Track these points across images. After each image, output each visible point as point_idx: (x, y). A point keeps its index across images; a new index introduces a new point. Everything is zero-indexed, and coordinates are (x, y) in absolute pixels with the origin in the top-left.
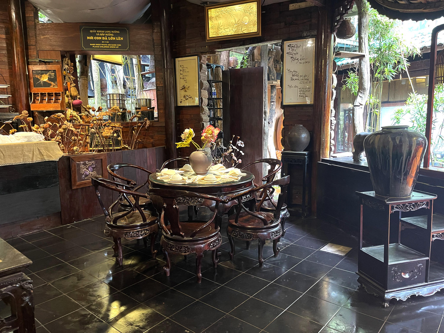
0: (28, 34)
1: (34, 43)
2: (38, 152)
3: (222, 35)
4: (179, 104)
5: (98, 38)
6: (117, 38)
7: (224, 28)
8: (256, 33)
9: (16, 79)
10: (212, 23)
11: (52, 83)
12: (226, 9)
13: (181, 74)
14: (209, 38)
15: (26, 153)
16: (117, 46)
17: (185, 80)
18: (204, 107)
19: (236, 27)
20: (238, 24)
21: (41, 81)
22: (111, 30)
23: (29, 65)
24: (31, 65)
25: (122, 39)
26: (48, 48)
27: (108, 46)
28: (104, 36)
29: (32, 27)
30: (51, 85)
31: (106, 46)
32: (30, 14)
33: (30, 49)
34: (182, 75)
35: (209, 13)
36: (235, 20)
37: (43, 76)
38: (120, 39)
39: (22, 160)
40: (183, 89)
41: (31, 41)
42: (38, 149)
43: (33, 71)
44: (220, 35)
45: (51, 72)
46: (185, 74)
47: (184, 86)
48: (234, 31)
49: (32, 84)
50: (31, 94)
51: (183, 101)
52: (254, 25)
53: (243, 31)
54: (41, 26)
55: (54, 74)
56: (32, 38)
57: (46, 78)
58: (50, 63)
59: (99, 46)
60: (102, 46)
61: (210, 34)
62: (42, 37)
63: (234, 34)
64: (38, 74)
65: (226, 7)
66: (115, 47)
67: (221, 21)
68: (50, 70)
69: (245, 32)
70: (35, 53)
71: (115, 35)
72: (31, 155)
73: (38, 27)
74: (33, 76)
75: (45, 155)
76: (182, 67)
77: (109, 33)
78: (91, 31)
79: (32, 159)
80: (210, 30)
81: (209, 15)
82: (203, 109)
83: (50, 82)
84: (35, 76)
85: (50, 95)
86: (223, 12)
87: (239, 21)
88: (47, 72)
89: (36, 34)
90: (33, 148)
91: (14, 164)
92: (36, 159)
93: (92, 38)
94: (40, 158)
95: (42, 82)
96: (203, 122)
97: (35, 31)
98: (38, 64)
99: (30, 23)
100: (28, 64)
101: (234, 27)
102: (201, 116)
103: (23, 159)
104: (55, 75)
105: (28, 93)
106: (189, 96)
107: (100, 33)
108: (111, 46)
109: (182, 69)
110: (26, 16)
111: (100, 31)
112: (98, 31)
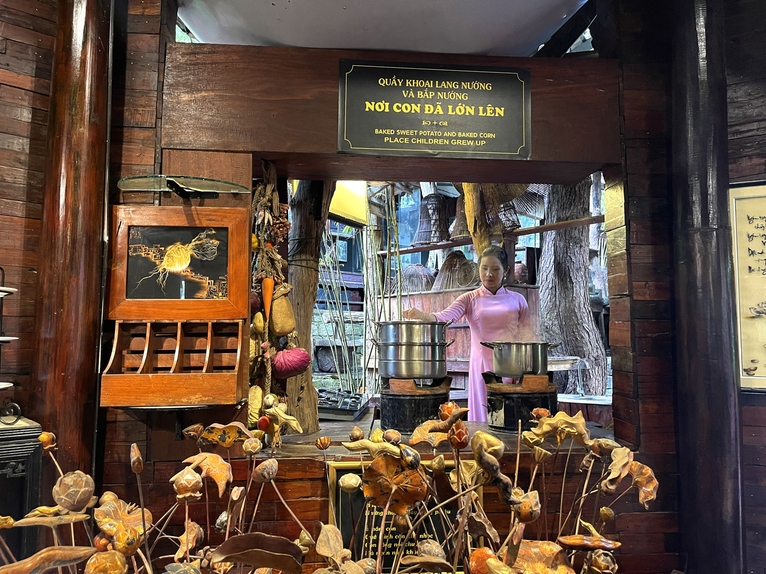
0: (128, 84)
1: (150, 120)
4: (746, 382)
5: (406, 108)
6: (481, 108)
9: (53, 260)
11: (206, 281)
13: (754, 253)
16: (478, 139)
21: (160, 270)
22: (460, 78)
23: (120, 204)
24: (124, 204)
25: (500, 112)
26: (205, 139)
27: (446, 138)
28: (433, 102)
29: (148, 55)
30: (198, 287)
31: (439, 137)
32: (146, 7)
33: (130, 142)
34: (758, 257)
37: (171, 249)
38: (494, 111)
41: (140, 112)
43: (132, 232)
45: (208, 236)
49: (118, 286)
50: (110, 325)
51: (760, 366)
54: (187, 54)
55: (217, 242)
56: (143, 101)
57: (180, 261)
58: (207, 201)
59: (410, 137)
60: (422, 137)
62: (185, 97)
64: (151, 243)
66: (471, 143)
68: (203, 229)
70: (149, 159)
71: (476, 99)
73: (175, 58)
74: (129, 248)
76: (760, 222)
78: (383, 82)
84: (135, 250)
85: (192, 330)
88: (189, 233)
89: (161, 84)
93: (383, 107)
95: (161, 276)
97: (161, 72)
98: (157, 202)
100: (115, 200)
104: (223, 249)
105: (95, 323)
108: (457, 138)
109: (758, 232)
111: (418, 83)
112: (408, 83)
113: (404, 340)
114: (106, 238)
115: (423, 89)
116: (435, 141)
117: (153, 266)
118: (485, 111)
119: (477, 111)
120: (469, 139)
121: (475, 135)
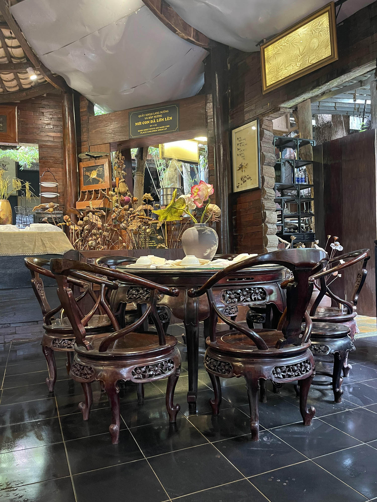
1: (86, 139)
2: (41, 243)
3: (283, 78)
4: (236, 190)
5: (146, 123)
6: (166, 118)
7: (285, 67)
8: (330, 57)
10: (270, 66)
11: (101, 179)
12: (286, 40)
13: (238, 149)
14: (266, 87)
15: (27, 244)
16: (165, 128)
17: (243, 155)
18: (266, 189)
19: (301, 60)
20: (303, 54)
22: (160, 110)
24: (81, 162)
25: (171, 118)
26: (99, 141)
27: (156, 129)
28: (153, 119)
30: (99, 181)
31: (154, 130)
32: (83, 110)
33: (82, 146)
34: (240, 150)
35: (265, 53)
36: (299, 50)
37: (92, 172)
38: (169, 118)
39: (20, 250)
40: (240, 168)
41: (84, 137)
42: (42, 240)
43: (84, 168)
44: (281, 79)
45: (100, 167)
46: (242, 148)
47: (241, 165)
48: (299, 66)
49: (82, 183)
50: (80, 192)
51: (240, 185)
52: (326, 47)
53: (311, 61)
55: (102, 169)
56: (85, 134)
57: (95, 175)
58: (99, 158)
59: (147, 131)
60: (150, 130)
61: (267, 82)
62: (94, 131)
63: (299, 70)
65: (287, 36)
66: (163, 129)
67: (280, 59)
68: (99, 165)
69: (314, 62)
70: (87, 149)
71: (164, 116)
72: (31, 246)
73: (91, 121)
74: (83, 173)
75: (48, 247)
76: (240, 139)
77: (157, 114)
78: (140, 116)
79: (33, 251)
80: (267, 77)
81: (266, 56)
82: (264, 192)
83: (98, 178)
84: (85, 173)
85: (96, 192)
86: (284, 44)
87: (305, 48)
89: (88, 129)
90: (35, 237)
91: (11, 255)
92: (38, 251)
93: (140, 123)
94: (43, 250)
95: (91, 179)
96: (264, 211)
97: (88, 125)
98: (89, 160)
99: (84, 119)
100: (79, 161)
101: (298, 60)
102: (263, 203)
103: (23, 250)
106: (247, 177)
107: (148, 116)
108: (159, 129)
109: (239, 142)
110: (81, 111)
111: (149, 115)
112: (146, 115)
113: (165, 194)
114: (78, 171)
115: (150, 116)
116: (154, 131)
117: (89, 177)
118: (167, 119)
119: (164, 119)
120: (162, 128)
121: (164, 127)
